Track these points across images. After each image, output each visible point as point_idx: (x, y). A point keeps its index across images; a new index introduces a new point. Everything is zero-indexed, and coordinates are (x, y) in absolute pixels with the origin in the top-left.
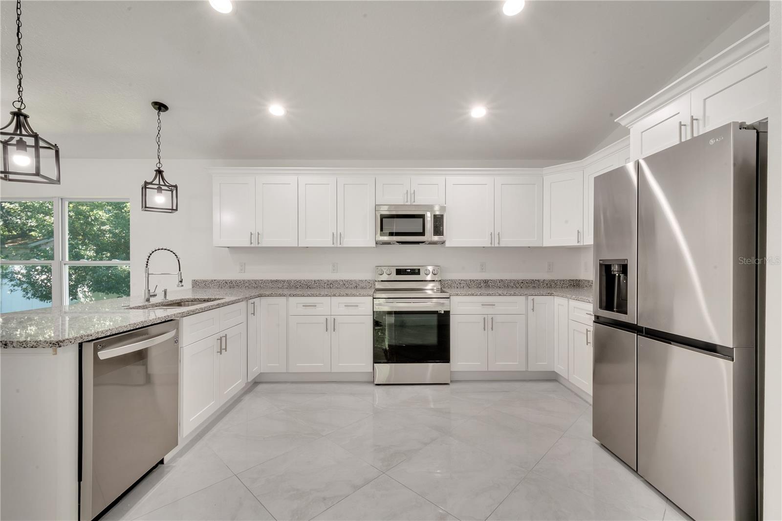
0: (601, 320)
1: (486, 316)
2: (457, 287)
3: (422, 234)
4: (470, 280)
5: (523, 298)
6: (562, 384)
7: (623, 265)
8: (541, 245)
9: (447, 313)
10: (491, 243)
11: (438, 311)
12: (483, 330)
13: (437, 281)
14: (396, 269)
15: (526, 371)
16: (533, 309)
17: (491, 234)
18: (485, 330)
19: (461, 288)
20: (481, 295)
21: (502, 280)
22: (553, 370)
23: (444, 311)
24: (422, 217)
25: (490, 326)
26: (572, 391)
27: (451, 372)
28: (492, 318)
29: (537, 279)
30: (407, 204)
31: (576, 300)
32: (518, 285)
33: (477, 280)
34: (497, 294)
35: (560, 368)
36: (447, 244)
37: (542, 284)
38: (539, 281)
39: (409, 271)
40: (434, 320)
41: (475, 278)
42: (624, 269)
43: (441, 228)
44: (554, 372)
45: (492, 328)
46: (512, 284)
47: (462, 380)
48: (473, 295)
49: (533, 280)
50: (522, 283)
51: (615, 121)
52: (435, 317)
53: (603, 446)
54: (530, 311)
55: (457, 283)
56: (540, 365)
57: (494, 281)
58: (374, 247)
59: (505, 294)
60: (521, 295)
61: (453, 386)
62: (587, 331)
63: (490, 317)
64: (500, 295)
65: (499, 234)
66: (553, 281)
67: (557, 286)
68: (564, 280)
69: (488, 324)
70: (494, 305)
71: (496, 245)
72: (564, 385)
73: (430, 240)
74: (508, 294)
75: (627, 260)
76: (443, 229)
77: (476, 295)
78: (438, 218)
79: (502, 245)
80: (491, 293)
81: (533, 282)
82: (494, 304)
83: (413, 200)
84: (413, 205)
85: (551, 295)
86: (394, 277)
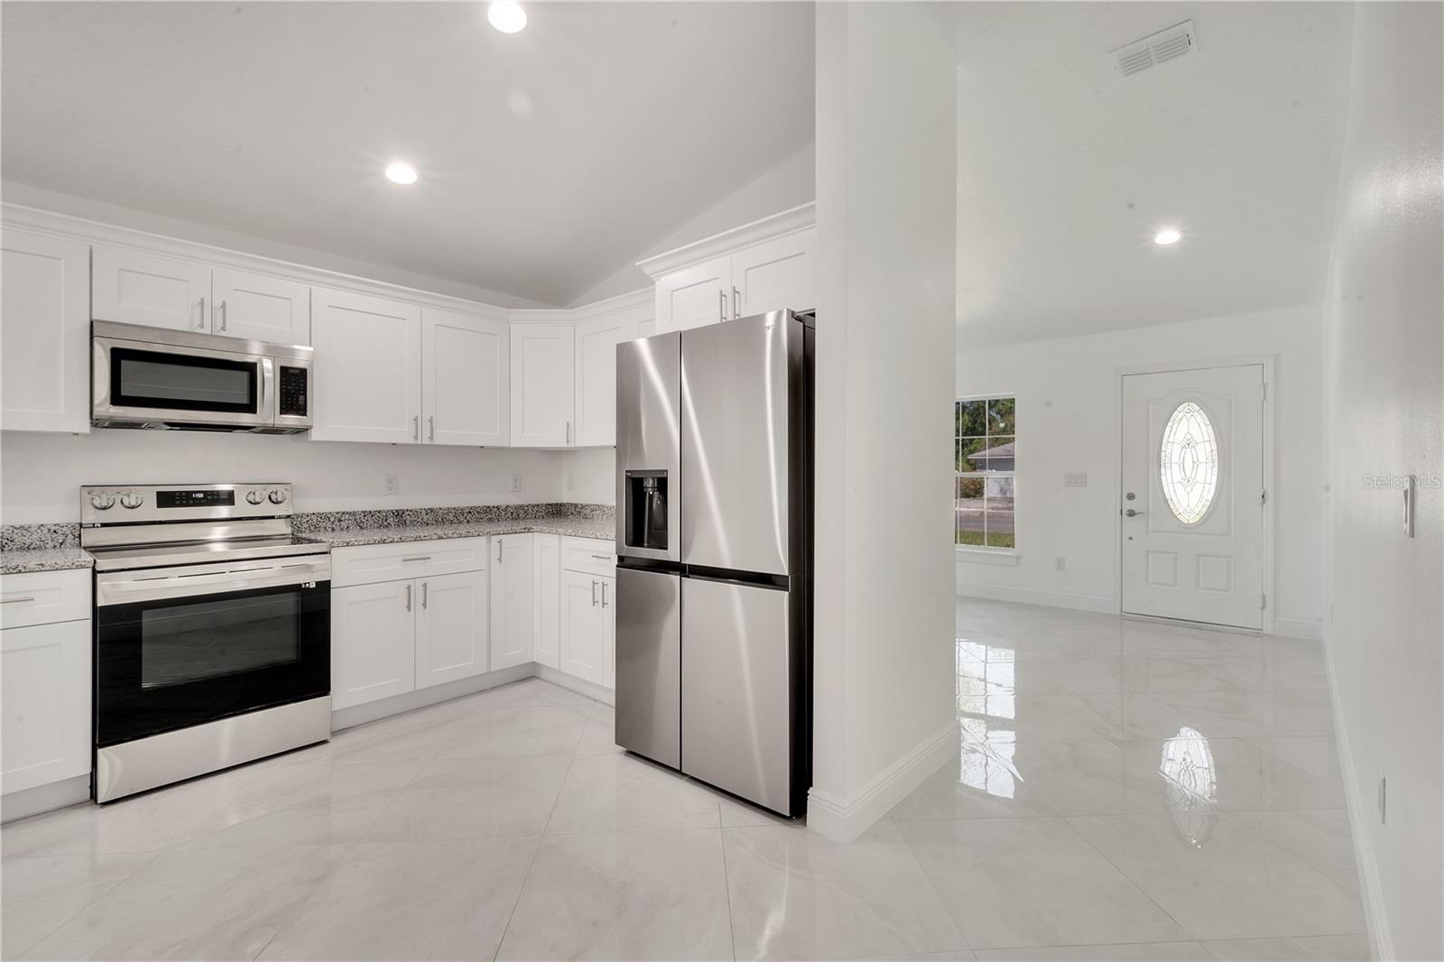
0: (627, 562)
1: (411, 582)
2: (333, 529)
3: (251, 408)
4: (364, 512)
5: (483, 540)
6: (545, 681)
7: (658, 478)
8: (506, 445)
9: (324, 587)
10: (416, 438)
11: (300, 585)
12: (406, 609)
13: (280, 517)
14: (158, 493)
15: (488, 673)
16: (500, 560)
17: (416, 420)
18: (409, 610)
19: (342, 530)
20: (401, 540)
21: (431, 510)
22: (531, 661)
23: (317, 583)
24: (251, 369)
25: (421, 601)
26: (564, 688)
27: (332, 712)
28: (425, 585)
29: (496, 505)
30: (201, 331)
31: (575, 536)
32: (461, 518)
33: (379, 512)
34: (436, 537)
35: (543, 654)
36: (315, 435)
37: (503, 513)
38: (498, 508)
39: (201, 495)
40: (289, 604)
41: (372, 509)
42: (662, 484)
43: (301, 398)
44: (534, 663)
45: (425, 605)
46: (451, 517)
47: (355, 724)
48: (384, 542)
49: (489, 507)
50: (470, 512)
51: (638, 264)
52: (290, 599)
53: (632, 753)
54: (495, 563)
55: (332, 519)
56: (510, 657)
57: (416, 513)
58: (85, 435)
59: (450, 535)
60: (479, 535)
61: (336, 743)
62: (594, 583)
63: (420, 582)
64: (440, 538)
65: (431, 421)
66: (521, 507)
67: (529, 516)
68: (538, 505)
69: (416, 597)
70: (429, 558)
71: (426, 441)
72: (550, 682)
73: (270, 422)
74: (455, 535)
75: (667, 471)
76: (306, 401)
77: (391, 542)
78: (293, 374)
79: (437, 441)
80: (422, 535)
81: (488, 509)
82: (427, 556)
83: (220, 324)
84: (218, 337)
85: (529, 530)
86: (151, 511)
